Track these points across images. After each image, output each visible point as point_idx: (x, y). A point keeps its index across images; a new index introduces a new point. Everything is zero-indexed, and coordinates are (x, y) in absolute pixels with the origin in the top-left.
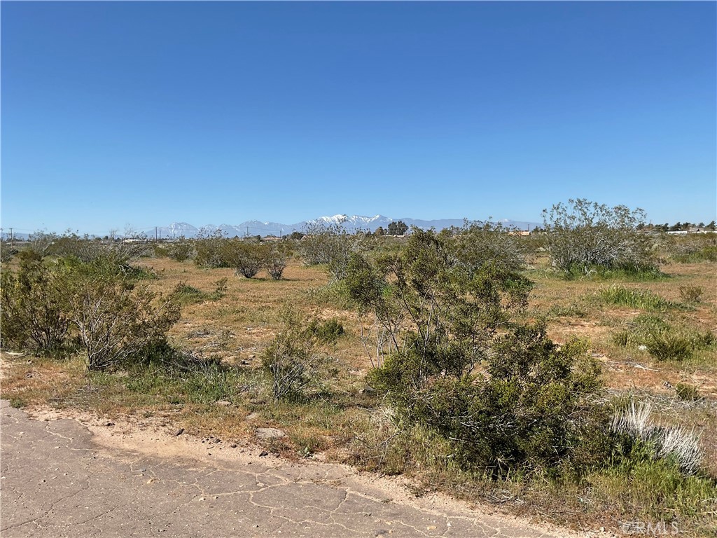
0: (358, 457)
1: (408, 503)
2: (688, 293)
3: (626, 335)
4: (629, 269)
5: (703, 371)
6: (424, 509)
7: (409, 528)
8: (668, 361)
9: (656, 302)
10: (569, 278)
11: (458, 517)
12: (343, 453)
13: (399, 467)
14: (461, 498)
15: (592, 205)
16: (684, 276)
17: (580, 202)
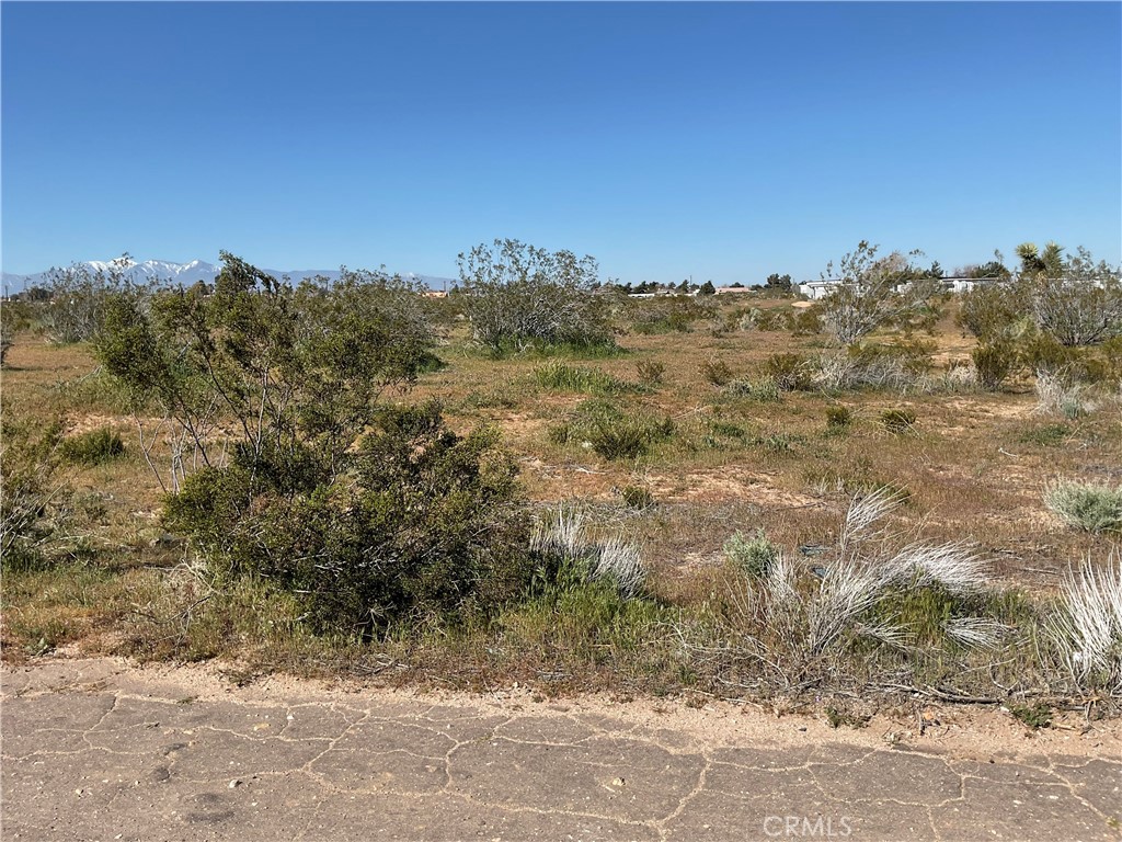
0: (138, 642)
1: (223, 697)
2: (647, 371)
3: (566, 428)
4: (577, 342)
5: (658, 470)
6: (250, 702)
7: (223, 734)
8: (619, 461)
9: (607, 384)
10: (497, 356)
11: (306, 704)
12: (112, 639)
13: (211, 646)
14: (312, 677)
15: (526, 249)
16: (645, 350)
17: (510, 244)
